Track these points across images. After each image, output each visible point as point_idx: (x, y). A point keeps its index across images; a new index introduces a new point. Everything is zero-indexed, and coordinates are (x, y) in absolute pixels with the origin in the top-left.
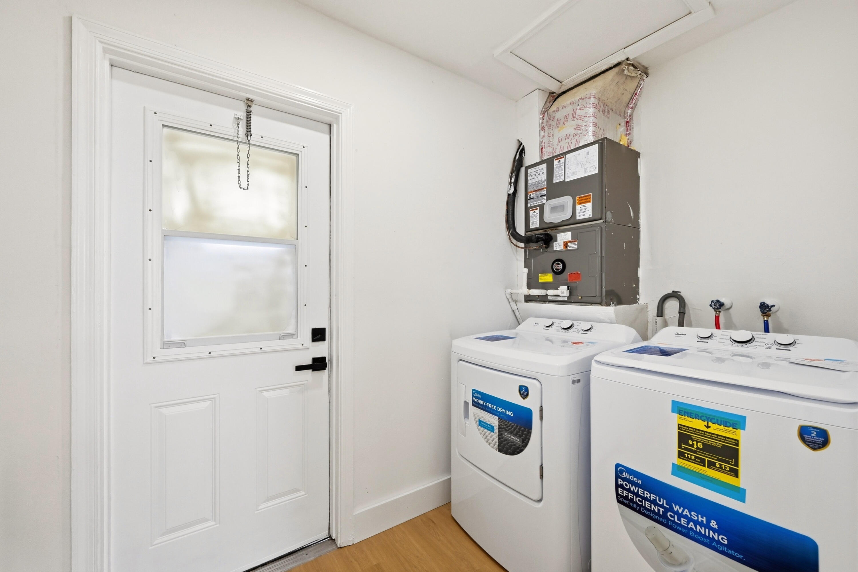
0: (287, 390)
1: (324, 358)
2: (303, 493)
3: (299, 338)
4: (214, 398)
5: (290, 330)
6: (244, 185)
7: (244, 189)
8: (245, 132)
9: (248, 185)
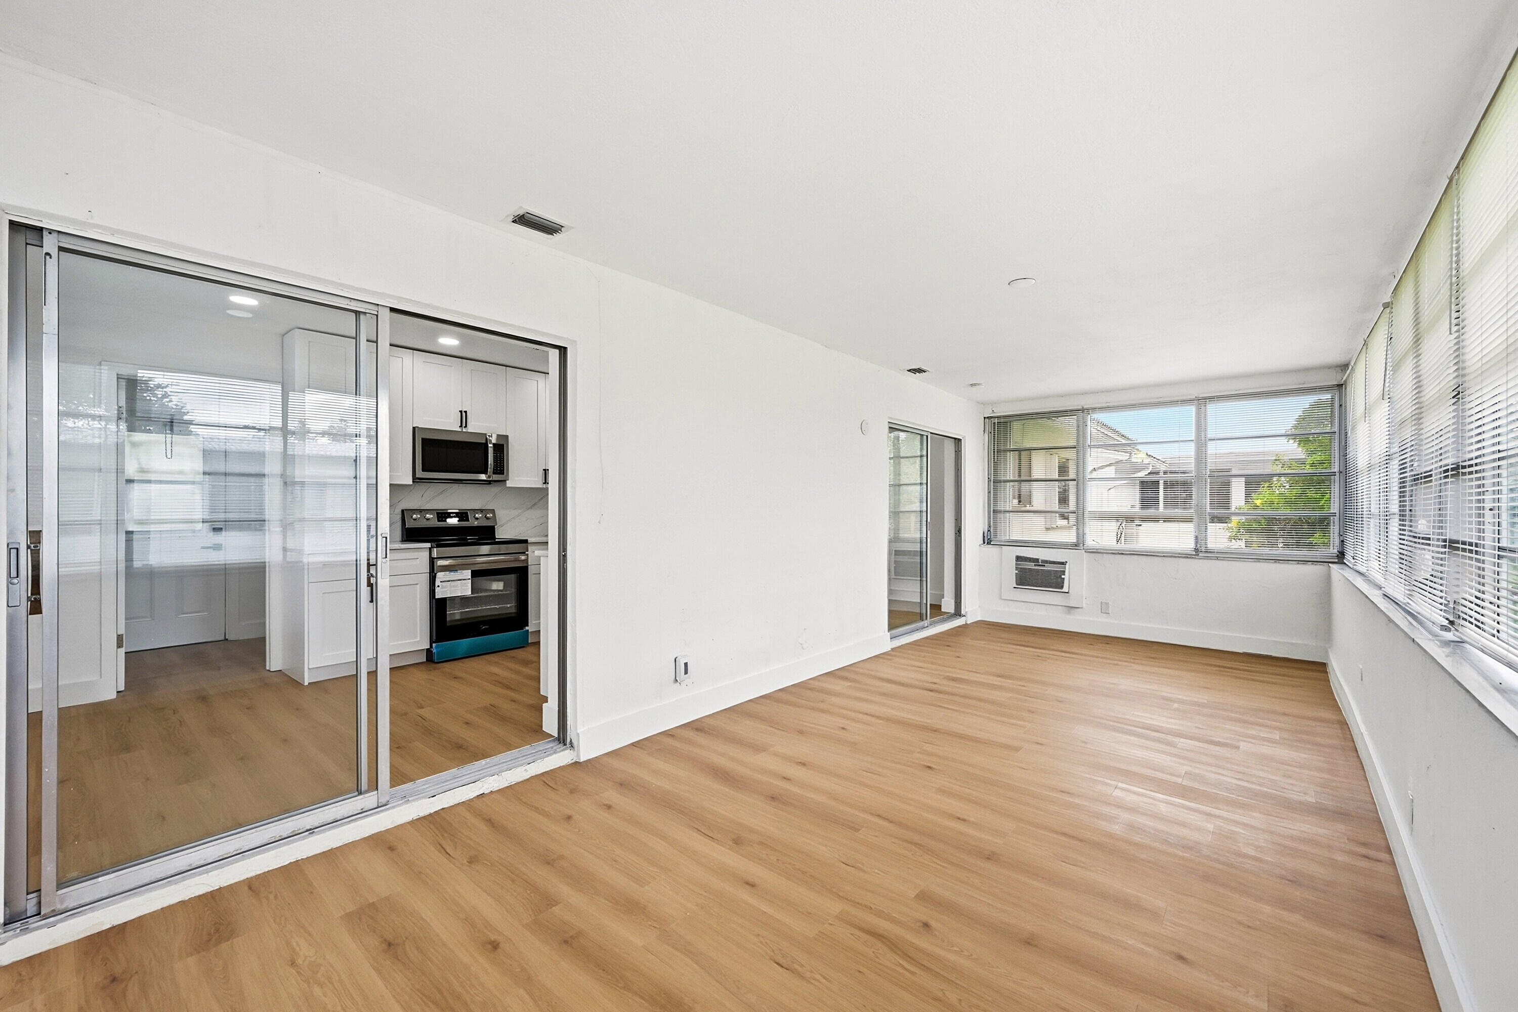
6: (169, 456)
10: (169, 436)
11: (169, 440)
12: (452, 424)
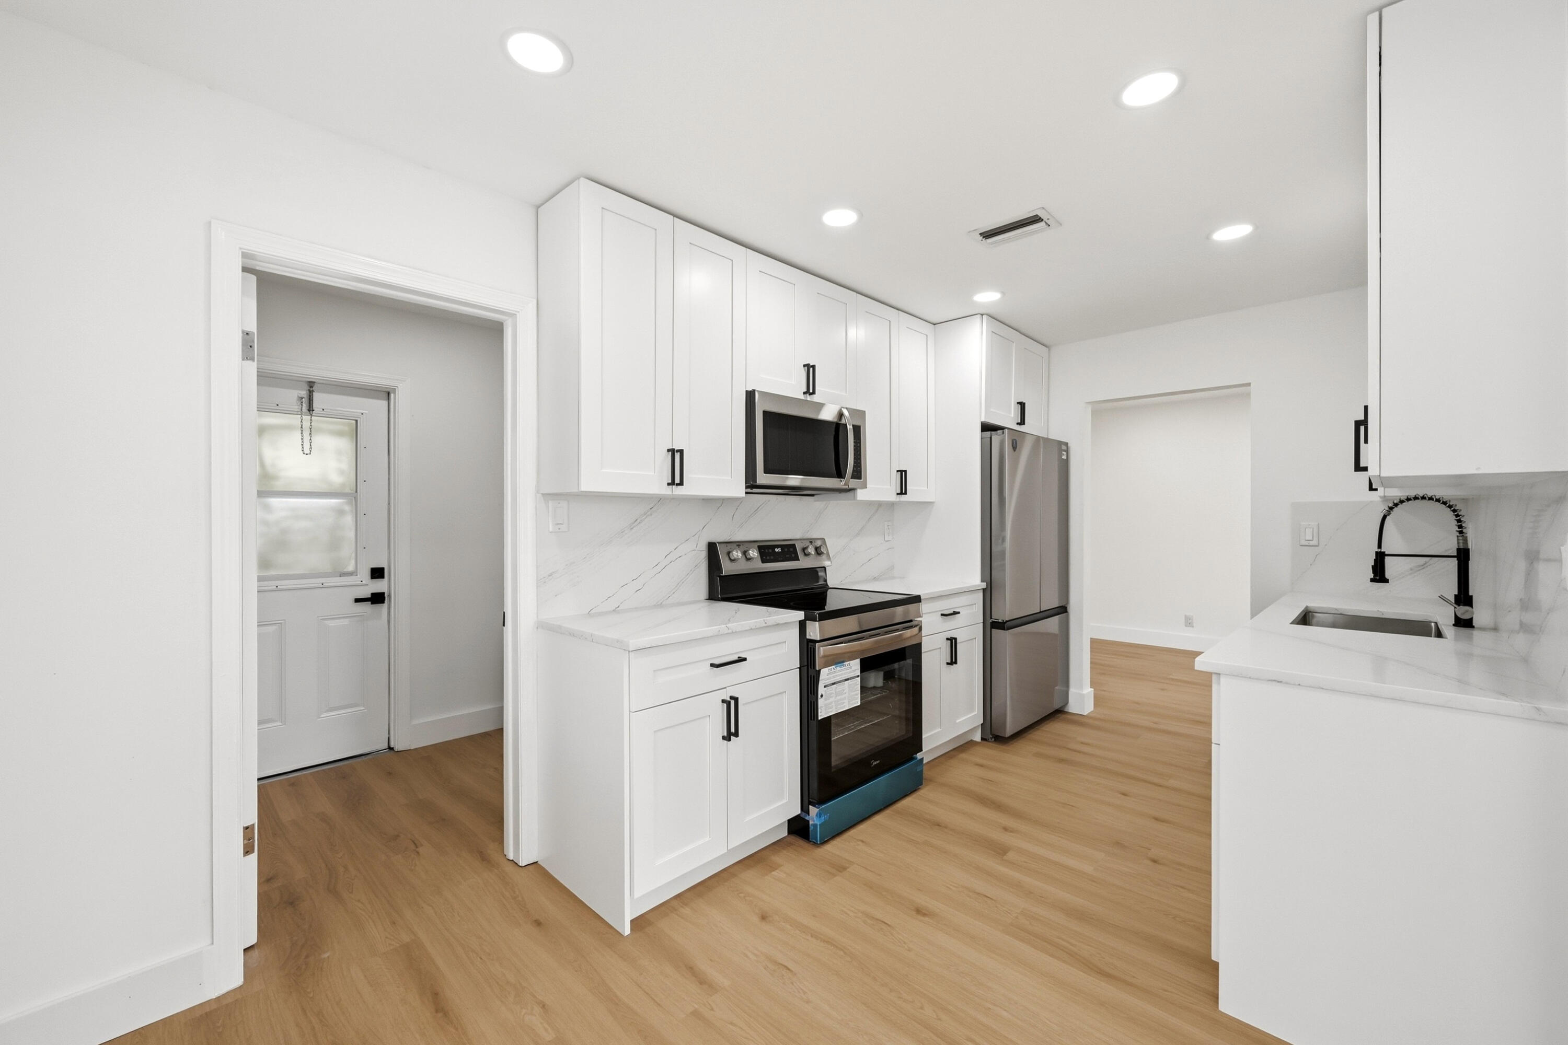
0: (347, 620)
1: (383, 594)
2: (363, 708)
3: (358, 576)
4: (281, 623)
5: (351, 568)
6: (307, 451)
7: (307, 454)
8: (308, 408)
9: (311, 451)
10: (307, 418)
11: (306, 424)
12: (793, 387)
